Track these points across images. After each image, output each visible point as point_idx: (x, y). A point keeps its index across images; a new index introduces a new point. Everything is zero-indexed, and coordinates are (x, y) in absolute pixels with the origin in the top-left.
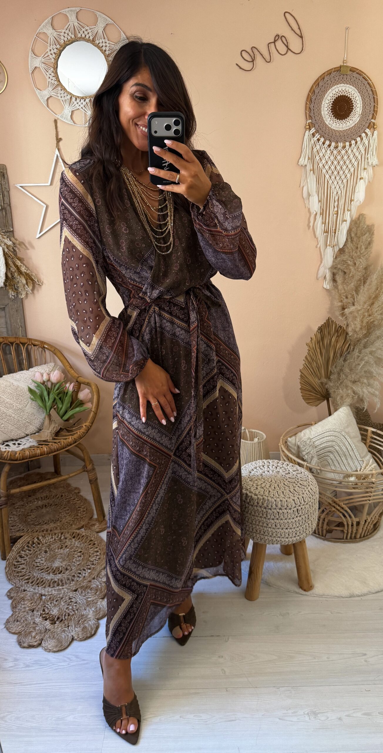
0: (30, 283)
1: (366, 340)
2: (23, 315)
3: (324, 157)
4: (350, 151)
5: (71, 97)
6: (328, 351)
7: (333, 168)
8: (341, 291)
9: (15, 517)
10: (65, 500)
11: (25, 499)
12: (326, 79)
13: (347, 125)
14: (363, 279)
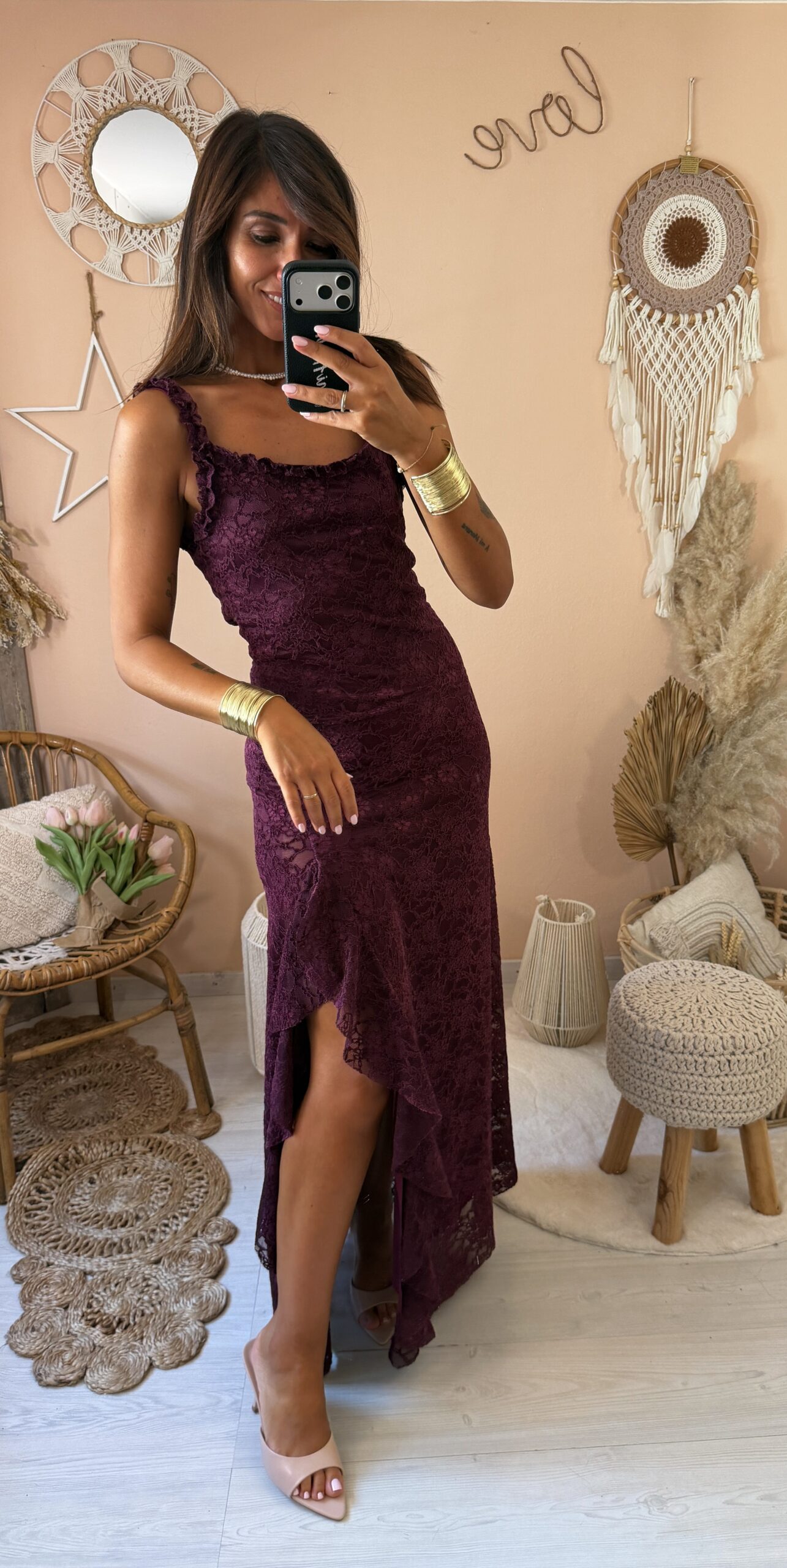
0: (40, 614)
1: (745, 721)
2: (26, 683)
3: (651, 344)
4: (703, 333)
5: (122, 225)
6: (668, 745)
7: (669, 366)
8: (692, 620)
9: (21, 1113)
10: (125, 1074)
11: (40, 1075)
12: (652, 183)
13: (697, 278)
14: (737, 596)
